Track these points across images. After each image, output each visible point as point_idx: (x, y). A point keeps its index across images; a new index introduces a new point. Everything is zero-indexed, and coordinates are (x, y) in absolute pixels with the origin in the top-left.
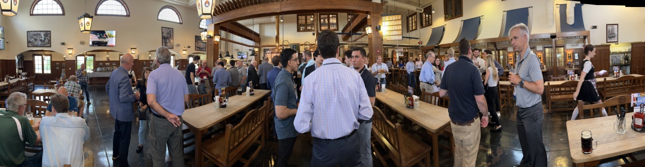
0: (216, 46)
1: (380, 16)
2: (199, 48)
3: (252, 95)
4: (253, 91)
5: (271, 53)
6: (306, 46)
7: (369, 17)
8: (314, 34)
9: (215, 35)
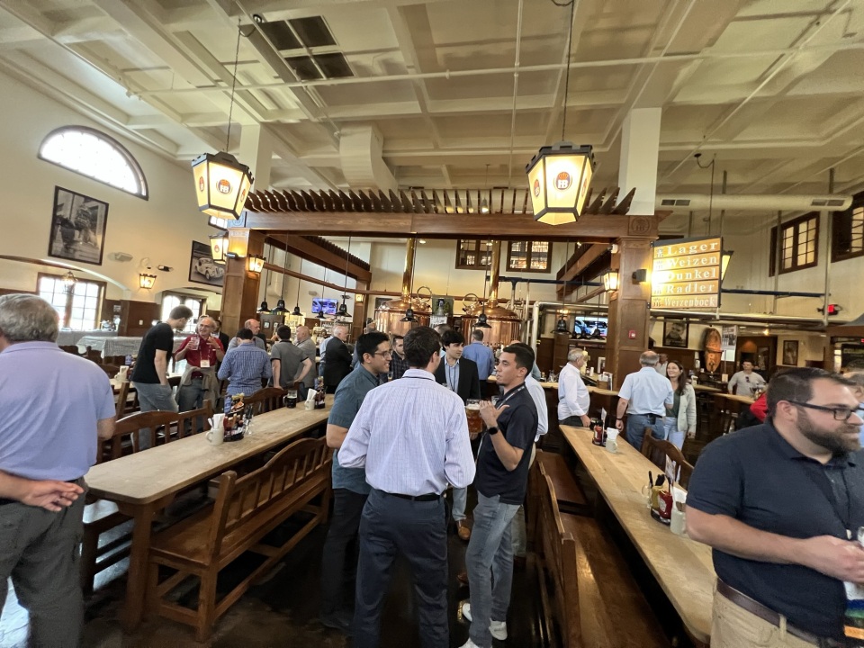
0: (251, 284)
1: (647, 246)
2: (204, 276)
3: (319, 407)
4: (323, 398)
5: (389, 311)
6: (468, 303)
7: (615, 249)
8: (488, 278)
9: (249, 256)
